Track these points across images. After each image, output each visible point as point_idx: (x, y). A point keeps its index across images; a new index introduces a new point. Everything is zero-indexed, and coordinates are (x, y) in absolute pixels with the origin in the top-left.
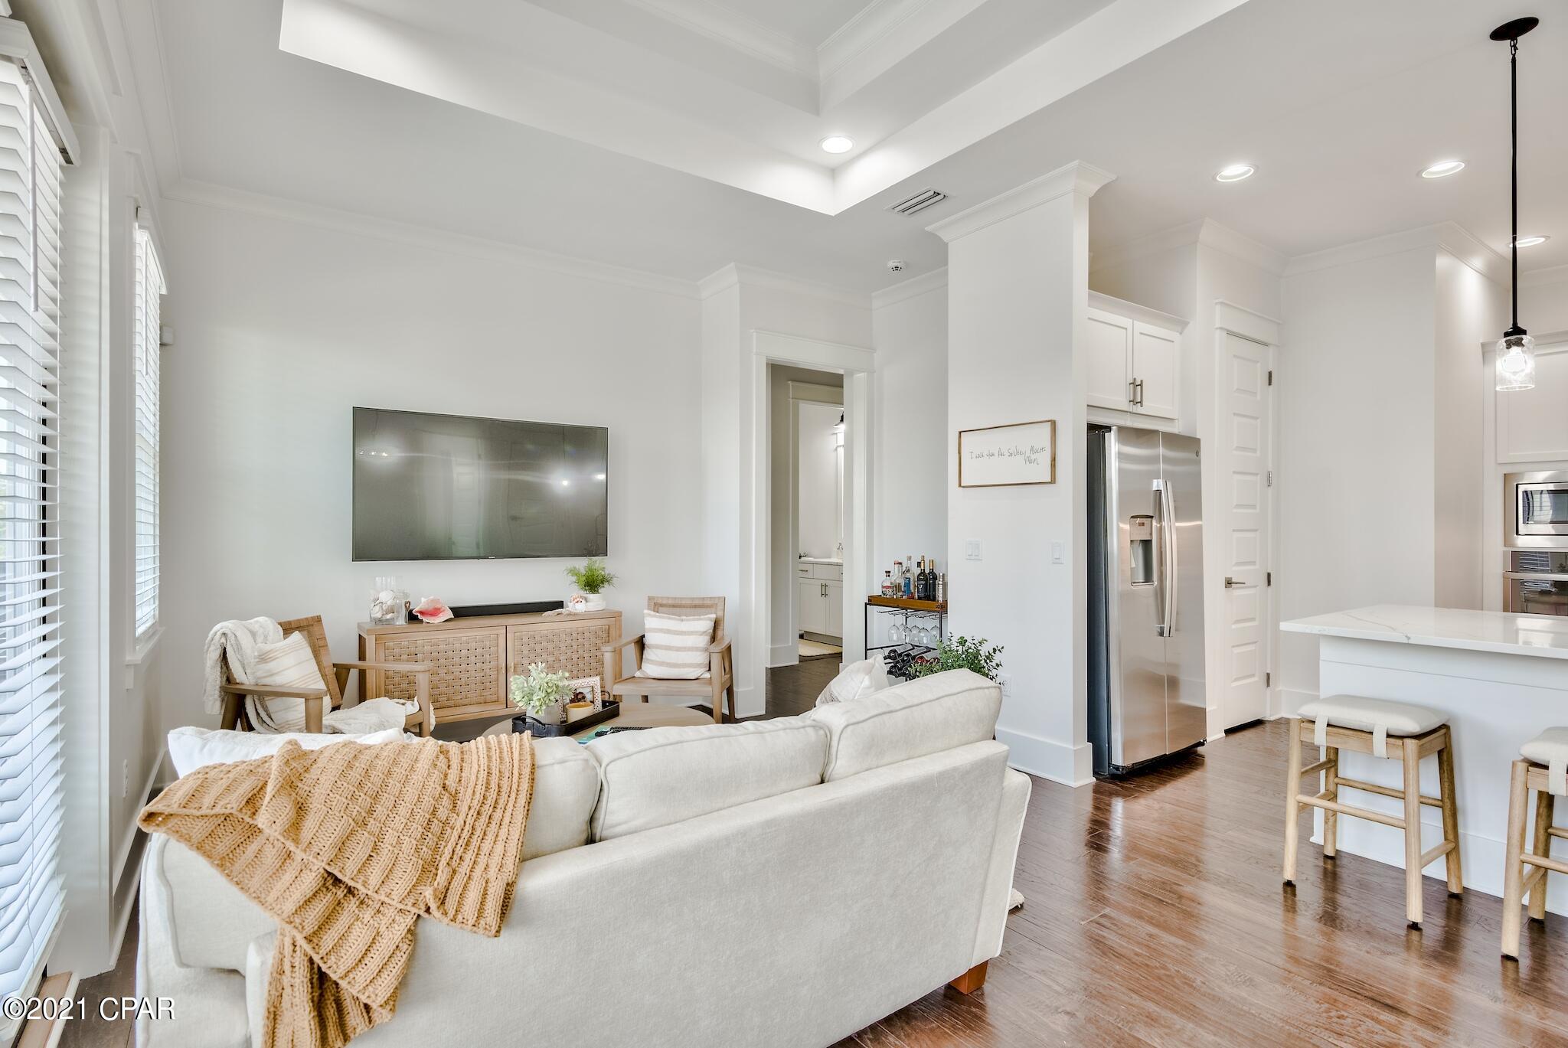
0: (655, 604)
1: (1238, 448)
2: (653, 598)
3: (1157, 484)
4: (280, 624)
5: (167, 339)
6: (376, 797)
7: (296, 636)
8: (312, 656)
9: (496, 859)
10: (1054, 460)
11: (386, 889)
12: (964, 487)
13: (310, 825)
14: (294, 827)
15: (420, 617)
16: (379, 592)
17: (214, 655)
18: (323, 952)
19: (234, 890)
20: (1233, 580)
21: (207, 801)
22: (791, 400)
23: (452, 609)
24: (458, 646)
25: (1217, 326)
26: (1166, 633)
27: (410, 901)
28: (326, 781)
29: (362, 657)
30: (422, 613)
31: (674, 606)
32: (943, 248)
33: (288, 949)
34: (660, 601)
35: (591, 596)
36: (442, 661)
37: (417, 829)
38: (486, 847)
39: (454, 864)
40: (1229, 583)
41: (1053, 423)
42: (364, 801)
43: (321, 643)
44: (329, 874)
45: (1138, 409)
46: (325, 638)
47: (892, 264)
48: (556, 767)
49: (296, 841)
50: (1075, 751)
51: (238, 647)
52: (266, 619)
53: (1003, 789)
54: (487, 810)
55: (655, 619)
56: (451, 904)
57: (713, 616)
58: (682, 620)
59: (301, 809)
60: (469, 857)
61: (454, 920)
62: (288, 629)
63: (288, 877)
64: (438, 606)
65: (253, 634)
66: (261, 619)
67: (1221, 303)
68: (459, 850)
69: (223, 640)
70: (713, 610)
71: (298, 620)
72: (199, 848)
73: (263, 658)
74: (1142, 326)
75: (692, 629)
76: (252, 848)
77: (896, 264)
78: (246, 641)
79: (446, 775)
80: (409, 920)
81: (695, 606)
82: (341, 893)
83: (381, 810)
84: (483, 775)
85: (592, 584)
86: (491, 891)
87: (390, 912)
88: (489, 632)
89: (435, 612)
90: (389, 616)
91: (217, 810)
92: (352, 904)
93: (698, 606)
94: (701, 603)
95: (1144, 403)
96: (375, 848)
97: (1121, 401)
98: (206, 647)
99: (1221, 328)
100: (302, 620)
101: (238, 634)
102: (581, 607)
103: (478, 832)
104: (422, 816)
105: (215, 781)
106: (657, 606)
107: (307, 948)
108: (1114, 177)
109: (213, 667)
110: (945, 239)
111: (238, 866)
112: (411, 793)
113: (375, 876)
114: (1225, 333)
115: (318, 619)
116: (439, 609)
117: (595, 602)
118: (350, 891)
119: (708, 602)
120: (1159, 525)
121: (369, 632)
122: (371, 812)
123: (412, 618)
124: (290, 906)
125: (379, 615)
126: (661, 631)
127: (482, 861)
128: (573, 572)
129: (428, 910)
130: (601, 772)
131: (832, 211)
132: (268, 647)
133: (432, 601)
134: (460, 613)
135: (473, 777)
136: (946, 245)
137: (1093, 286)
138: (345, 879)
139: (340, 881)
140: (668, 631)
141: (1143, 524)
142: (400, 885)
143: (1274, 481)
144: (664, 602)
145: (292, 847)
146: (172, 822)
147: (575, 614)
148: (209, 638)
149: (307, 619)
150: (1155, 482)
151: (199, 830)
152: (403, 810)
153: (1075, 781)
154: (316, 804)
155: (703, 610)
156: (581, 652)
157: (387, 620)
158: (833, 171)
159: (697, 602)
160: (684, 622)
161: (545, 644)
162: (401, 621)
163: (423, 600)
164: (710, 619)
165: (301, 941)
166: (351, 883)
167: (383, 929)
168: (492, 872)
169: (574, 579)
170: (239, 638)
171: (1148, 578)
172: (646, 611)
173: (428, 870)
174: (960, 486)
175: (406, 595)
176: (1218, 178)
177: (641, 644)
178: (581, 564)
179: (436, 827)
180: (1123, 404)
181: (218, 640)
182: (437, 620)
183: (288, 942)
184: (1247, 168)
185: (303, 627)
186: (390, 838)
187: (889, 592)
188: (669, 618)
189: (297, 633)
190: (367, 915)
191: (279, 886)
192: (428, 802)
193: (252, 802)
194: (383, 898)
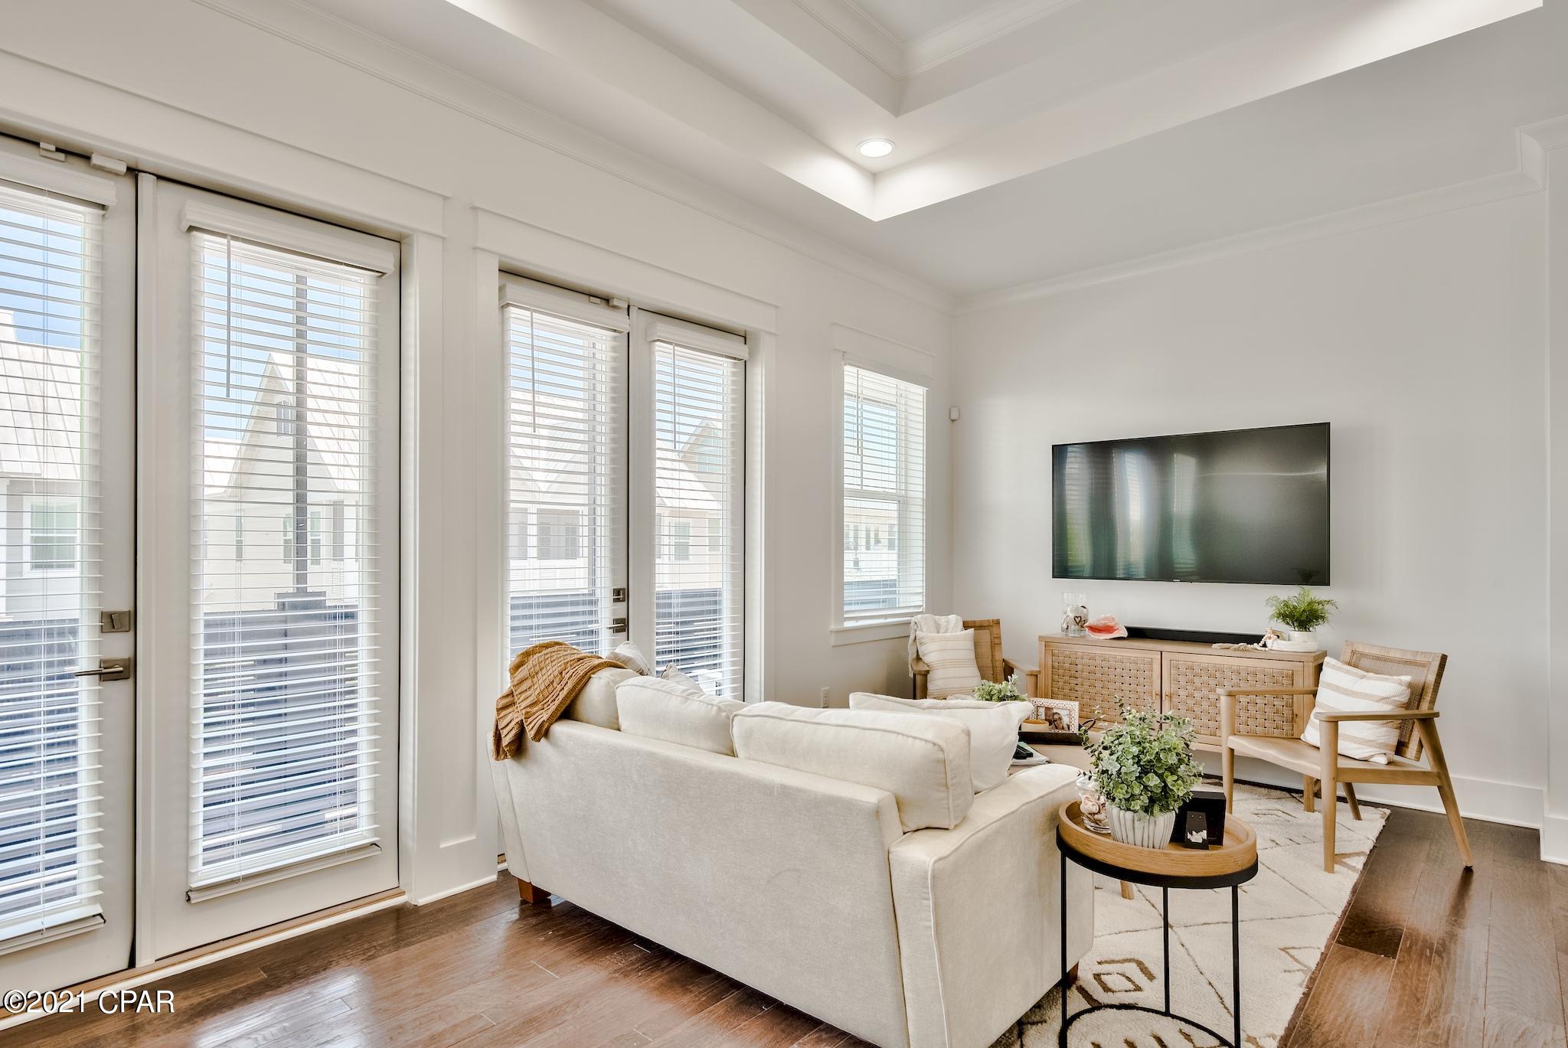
4: (965, 622)
7: (970, 631)
23: (1128, 628)
30: (1092, 629)
35: (1297, 634)
36: (1098, 675)
43: (995, 641)
46: (1000, 637)
52: (958, 616)
55: (1337, 671)
58: (1367, 678)
62: (967, 625)
64: (1118, 623)
66: (953, 616)
70: (1427, 671)
71: (980, 620)
75: (1375, 692)
85: (1304, 619)
88: (1144, 656)
102: (1274, 646)
115: (998, 622)
116: (1112, 627)
117: (1294, 642)
119: (1421, 659)
134: (1136, 633)
149: (988, 621)
163: (1107, 616)
175: (1085, 609)
185: (982, 626)
189: (973, 629)
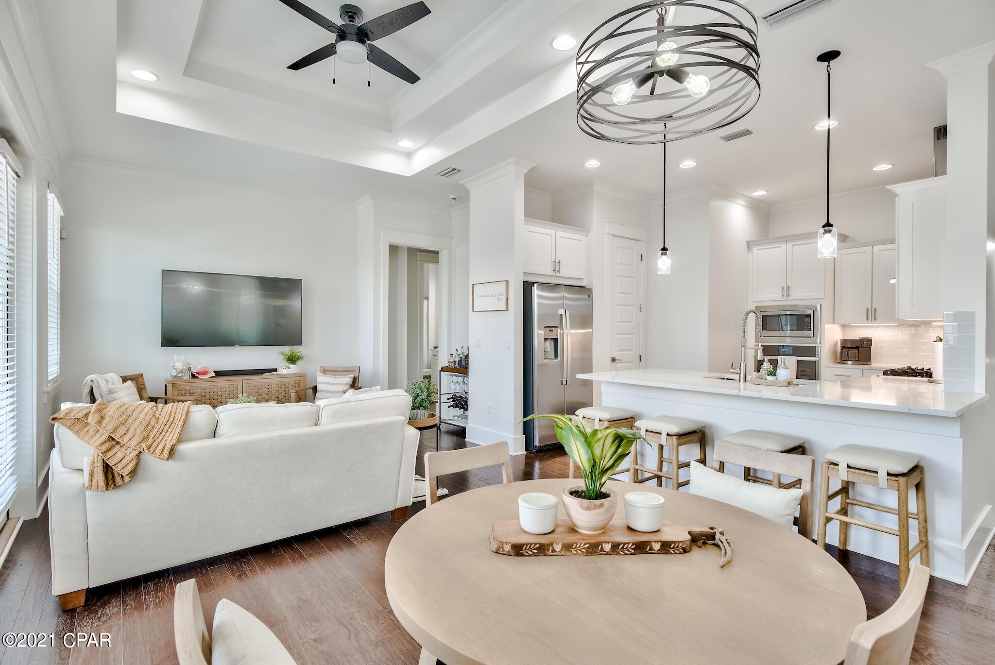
0: (324, 370)
1: (620, 293)
2: (323, 367)
3: (562, 311)
4: (121, 377)
5: (64, 236)
6: (129, 417)
7: (129, 382)
8: (136, 392)
9: (170, 438)
10: (507, 299)
11: (130, 443)
12: (475, 312)
13: (105, 422)
14: (100, 422)
15: (196, 375)
16: (175, 363)
17: (87, 390)
18: (107, 458)
19: (81, 441)
20: (616, 359)
21: (72, 415)
22: (419, 262)
23: (214, 372)
24: (216, 390)
25: (606, 232)
26: (564, 382)
27: (138, 446)
28: (111, 411)
29: (166, 394)
30: (198, 373)
31: (334, 371)
32: (468, 192)
33: (96, 456)
34: (327, 369)
35: (292, 366)
37: (142, 427)
38: (167, 435)
39: (155, 439)
40: (614, 360)
41: (507, 282)
42: (124, 417)
43: (142, 387)
44: (111, 437)
45: (558, 274)
46: (144, 384)
47: (451, 197)
48: (198, 412)
49: (100, 426)
50: (514, 438)
51: (99, 387)
52: (113, 374)
53: (404, 435)
54: (169, 424)
55: (322, 377)
56: (152, 449)
57: (353, 376)
58: (336, 378)
59: (102, 418)
60: (161, 437)
61: (152, 453)
62: (125, 379)
63: (97, 437)
64: (207, 370)
65: (107, 381)
66: (111, 374)
67: (608, 221)
68: (157, 435)
69: (91, 383)
70: (354, 373)
71: (131, 375)
72: (69, 428)
73: (111, 392)
74: (559, 234)
75: (340, 382)
76: (87, 429)
77: (453, 197)
78: (103, 385)
79: (155, 413)
80: (137, 452)
81: (345, 371)
82: (114, 443)
83: (130, 421)
84: (169, 413)
85: (292, 359)
86: (166, 447)
87: (130, 450)
88: (234, 383)
89: (205, 373)
90: (180, 375)
91: (75, 417)
92: (118, 446)
93: (346, 371)
94: (348, 369)
95: (561, 271)
96: (127, 431)
97: (548, 270)
98: (83, 387)
99: (608, 234)
100: (133, 375)
101: (99, 381)
102: (285, 372)
103: (165, 430)
104: (145, 423)
105: (75, 410)
106: (325, 371)
107: (102, 456)
108: (535, 165)
109: (86, 396)
110: (468, 188)
111: (81, 434)
112: (141, 416)
113: (126, 438)
114: (611, 236)
115: (141, 375)
116: (208, 372)
117: (294, 369)
118: (118, 443)
119: (350, 369)
120: (561, 332)
121: (169, 382)
122: (126, 421)
123: (193, 376)
124: (97, 444)
125: (175, 374)
126: (324, 383)
127: (165, 438)
128: (282, 353)
129: (144, 450)
130: (217, 416)
131: (408, 174)
132: (113, 387)
133: (204, 367)
134: (218, 374)
135: (165, 413)
136: (469, 191)
137: (526, 215)
138: (116, 439)
139: (115, 439)
140: (328, 383)
141: (552, 331)
142: (135, 441)
143: (643, 309)
144: (329, 369)
145: (98, 428)
146: (61, 420)
147: (280, 375)
148: (85, 382)
149: (135, 375)
150: (560, 310)
151: (69, 423)
152: (138, 421)
153: (514, 452)
154: (107, 418)
155: (347, 373)
156: (284, 394)
157: (179, 377)
158: (409, 155)
159: (346, 369)
160: (337, 379)
161: (263, 389)
162: (187, 377)
163: (199, 367)
164: (350, 377)
165: (100, 454)
166: (118, 440)
167: (128, 454)
168: (168, 442)
169: (283, 357)
170: (99, 383)
171: (556, 356)
172: (318, 373)
173: (144, 439)
174: (473, 311)
175: (189, 364)
176: (585, 165)
177: (315, 389)
178: (287, 349)
179: (150, 427)
180: (549, 272)
181: (89, 383)
182: (205, 377)
183: (96, 454)
184: (597, 163)
185: (133, 379)
186: (132, 429)
187: (452, 365)
188: (330, 377)
189: (130, 381)
190: (123, 450)
191: (94, 439)
192: (147, 419)
193: (86, 415)
194: (129, 445)
